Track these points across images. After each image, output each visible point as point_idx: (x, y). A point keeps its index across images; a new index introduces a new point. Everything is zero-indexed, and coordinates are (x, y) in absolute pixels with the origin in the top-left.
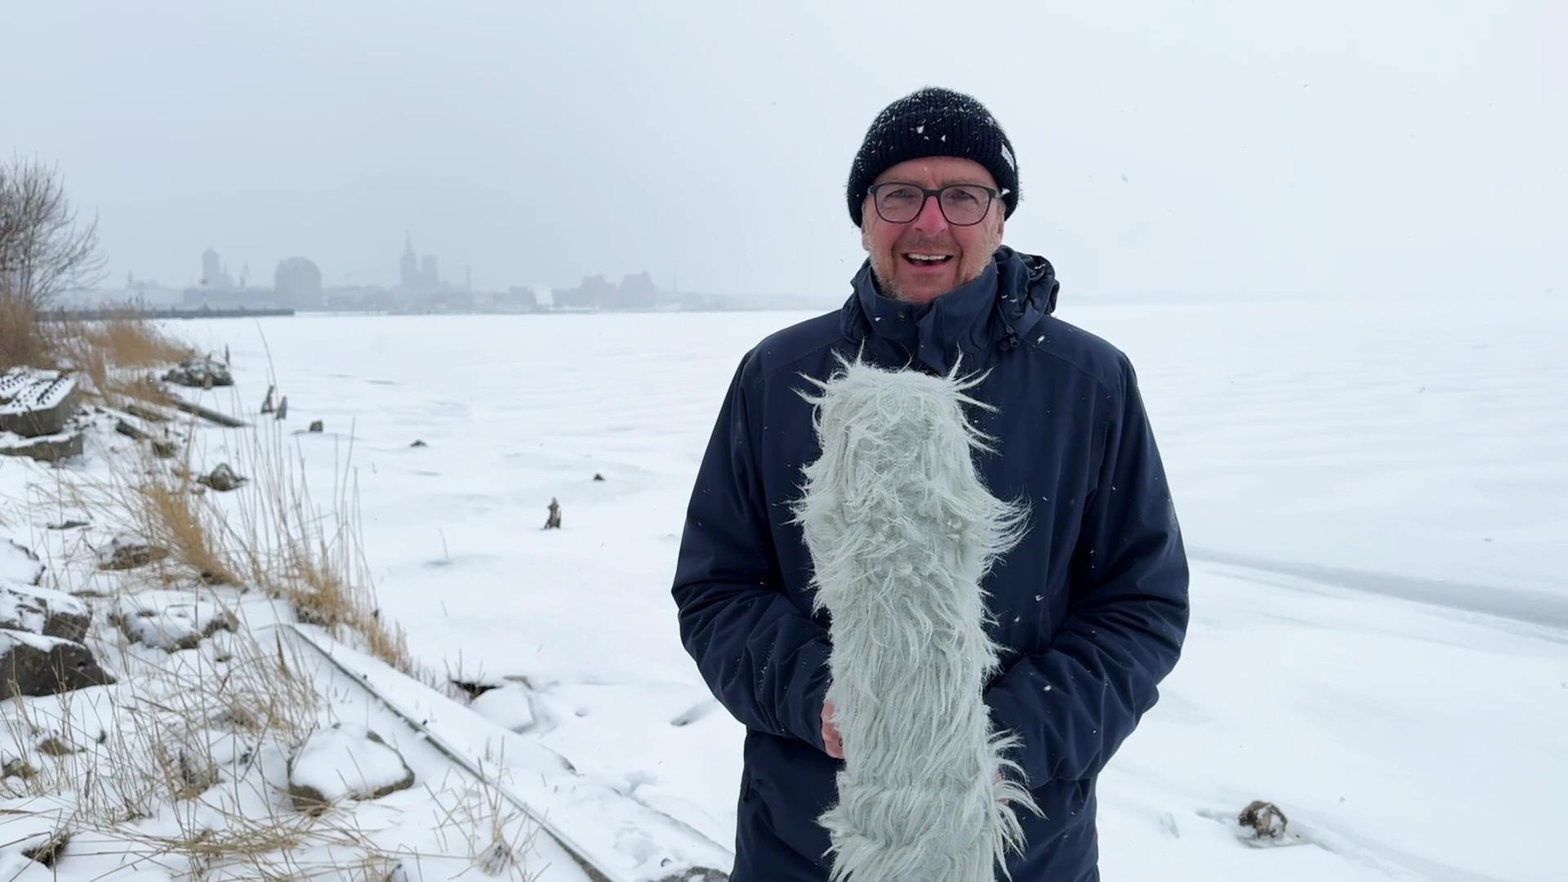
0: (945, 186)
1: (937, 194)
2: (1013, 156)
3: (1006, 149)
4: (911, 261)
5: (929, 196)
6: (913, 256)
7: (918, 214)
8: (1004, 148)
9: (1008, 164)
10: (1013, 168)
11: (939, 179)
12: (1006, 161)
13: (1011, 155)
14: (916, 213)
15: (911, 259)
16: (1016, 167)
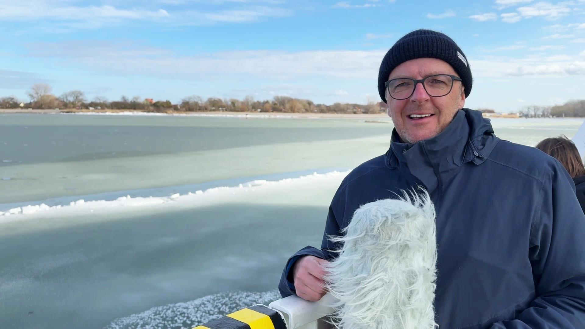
0: (426, 77)
1: (422, 82)
2: (465, 58)
3: (460, 54)
4: (412, 118)
5: (417, 83)
6: (413, 116)
7: (413, 93)
8: (458, 53)
9: (463, 62)
10: (466, 65)
11: (423, 74)
12: (461, 60)
13: (464, 58)
14: (412, 93)
15: (412, 117)
16: (467, 63)
